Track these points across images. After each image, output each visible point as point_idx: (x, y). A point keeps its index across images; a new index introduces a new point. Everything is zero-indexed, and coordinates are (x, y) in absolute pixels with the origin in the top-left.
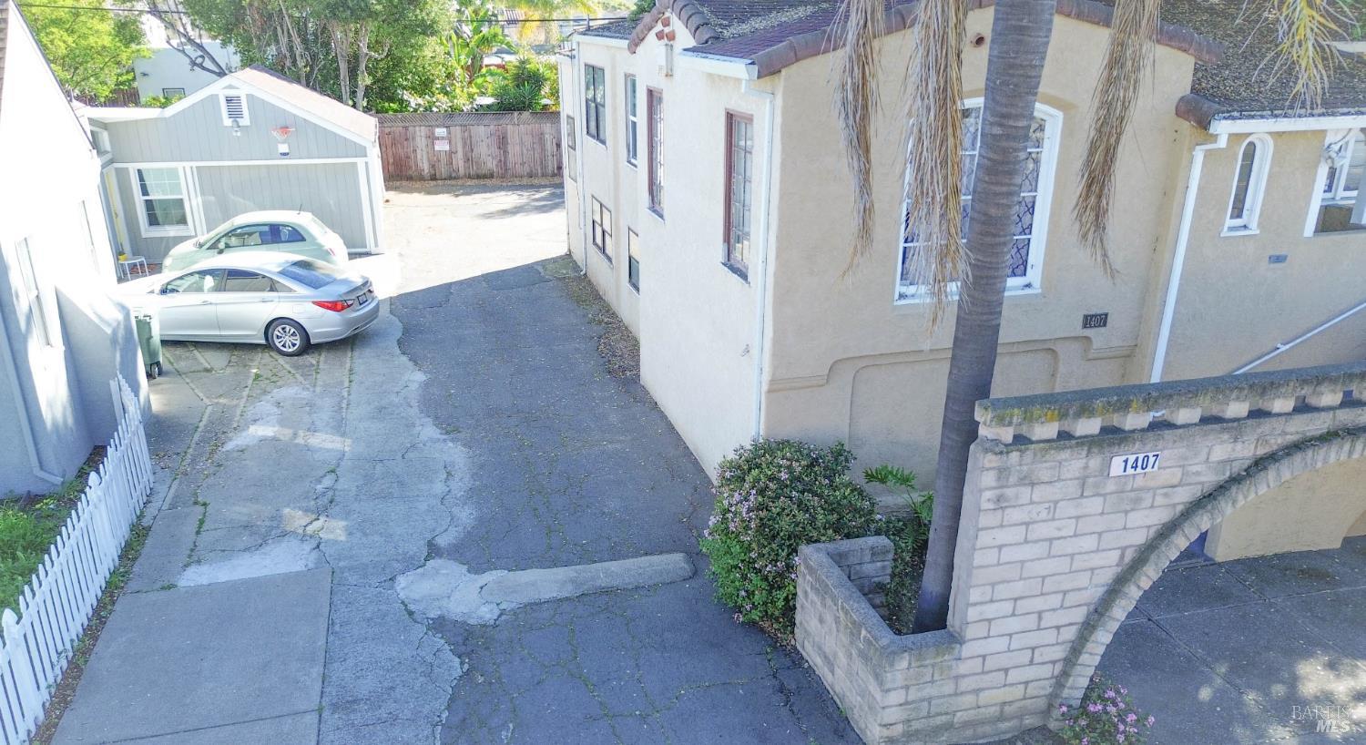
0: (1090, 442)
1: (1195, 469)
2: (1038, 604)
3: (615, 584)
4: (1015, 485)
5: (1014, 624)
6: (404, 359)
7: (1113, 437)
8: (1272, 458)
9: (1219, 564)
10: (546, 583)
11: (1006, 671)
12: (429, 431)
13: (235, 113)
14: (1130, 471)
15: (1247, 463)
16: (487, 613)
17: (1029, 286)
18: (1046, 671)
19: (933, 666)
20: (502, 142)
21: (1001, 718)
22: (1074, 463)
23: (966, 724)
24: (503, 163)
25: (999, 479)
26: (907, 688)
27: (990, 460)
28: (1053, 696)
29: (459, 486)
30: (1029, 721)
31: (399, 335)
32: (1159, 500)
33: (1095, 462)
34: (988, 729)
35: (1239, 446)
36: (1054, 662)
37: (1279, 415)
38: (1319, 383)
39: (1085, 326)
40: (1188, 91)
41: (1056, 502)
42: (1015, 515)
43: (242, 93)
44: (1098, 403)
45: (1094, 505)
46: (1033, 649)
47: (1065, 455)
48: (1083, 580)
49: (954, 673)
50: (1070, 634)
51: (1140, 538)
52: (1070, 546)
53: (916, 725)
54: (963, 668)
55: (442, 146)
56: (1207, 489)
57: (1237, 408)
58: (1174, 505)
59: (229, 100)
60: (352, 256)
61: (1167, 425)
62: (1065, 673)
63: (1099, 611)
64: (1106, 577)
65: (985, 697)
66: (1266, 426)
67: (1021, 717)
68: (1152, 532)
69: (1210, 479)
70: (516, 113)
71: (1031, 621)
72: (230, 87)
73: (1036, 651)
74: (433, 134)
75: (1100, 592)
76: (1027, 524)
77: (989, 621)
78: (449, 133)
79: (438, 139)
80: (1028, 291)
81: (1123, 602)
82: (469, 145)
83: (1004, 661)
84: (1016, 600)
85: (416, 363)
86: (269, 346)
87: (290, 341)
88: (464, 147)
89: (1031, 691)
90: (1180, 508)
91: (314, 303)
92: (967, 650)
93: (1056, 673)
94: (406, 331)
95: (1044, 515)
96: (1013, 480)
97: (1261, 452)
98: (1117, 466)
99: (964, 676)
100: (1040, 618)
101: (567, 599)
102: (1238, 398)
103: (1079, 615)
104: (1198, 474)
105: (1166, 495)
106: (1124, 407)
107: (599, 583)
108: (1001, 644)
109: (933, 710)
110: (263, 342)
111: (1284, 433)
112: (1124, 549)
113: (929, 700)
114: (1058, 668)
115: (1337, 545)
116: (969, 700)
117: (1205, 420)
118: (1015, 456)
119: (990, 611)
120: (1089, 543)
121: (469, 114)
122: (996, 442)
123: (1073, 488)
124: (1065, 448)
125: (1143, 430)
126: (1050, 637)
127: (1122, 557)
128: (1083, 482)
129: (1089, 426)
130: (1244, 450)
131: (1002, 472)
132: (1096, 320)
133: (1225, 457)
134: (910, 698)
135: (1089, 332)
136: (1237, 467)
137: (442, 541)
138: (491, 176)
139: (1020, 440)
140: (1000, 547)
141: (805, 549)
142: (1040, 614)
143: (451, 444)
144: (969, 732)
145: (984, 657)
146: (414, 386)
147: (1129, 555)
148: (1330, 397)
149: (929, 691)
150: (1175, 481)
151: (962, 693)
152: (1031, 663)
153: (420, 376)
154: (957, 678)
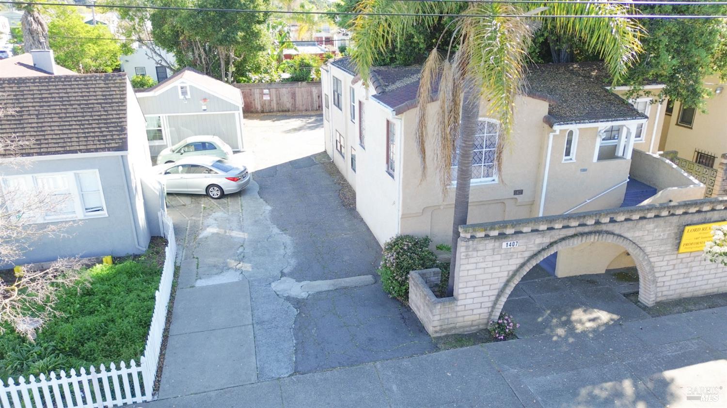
0: (495, 238)
1: (530, 246)
2: (482, 288)
3: (348, 285)
4: (472, 251)
5: (474, 295)
6: (262, 200)
7: (502, 236)
8: (555, 242)
9: (559, 279)
10: (323, 285)
11: (473, 310)
12: (276, 230)
13: (184, 93)
14: (509, 247)
15: (548, 244)
16: (304, 295)
17: (494, 180)
18: (486, 310)
19: (449, 308)
20: (294, 95)
21: (472, 326)
22: (490, 244)
23: (461, 327)
24: (294, 105)
25: (466, 249)
26: (440, 315)
27: (463, 243)
28: (489, 318)
29: (289, 251)
30: (481, 327)
31: (258, 189)
32: (519, 256)
33: (497, 244)
34: (468, 329)
35: (544, 239)
36: (488, 308)
37: (557, 229)
38: (569, 219)
39: (514, 194)
40: (547, 114)
41: (485, 256)
42: (472, 260)
43: (187, 85)
44: (496, 226)
45: (498, 257)
46: (481, 303)
47: (487, 242)
48: (496, 281)
49: (456, 310)
50: (493, 298)
51: (514, 268)
52: (491, 270)
53: (444, 327)
54: (458, 309)
55: (266, 98)
56: (535, 252)
57: (543, 227)
58: (524, 257)
59: (182, 88)
60: (235, 152)
61: (521, 232)
62: (492, 311)
63: (502, 291)
64: (504, 280)
65: (466, 318)
66: (553, 232)
67: (478, 325)
68: (518, 266)
69: (536, 249)
70: (300, 83)
71: (480, 294)
72: (183, 83)
73: (483, 304)
74: (263, 92)
75: (502, 285)
76: (476, 263)
77: (466, 294)
78: (270, 92)
79: (265, 94)
80: (493, 182)
81: (509, 288)
82: (279, 97)
83: (472, 307)
84: (474, 287)
85: (266, 202)
86: (207, 195)
87: (215, 193)
88: (277, 97)
89: (482, 317)
90: (526, 258)
91: (227, 178)
92: (459, 303)
93: (490, 311)
94: (261, 188)
95: (481, 260)
96: (471, 249)
97: (552, 240)
98: (504, 245)
99: (459, 311)
100: (483, 294)
101: (331, 290)
102: (542, 224)
103: (496, 292)
104: (531, 247)
105: (521, 254)
106: (506, 227)
107: (342, 285)
108: (470, 301)
109: (450, 322)
110: (205, 193)
111: (559, 235)
112: (509, 271)
113: (448, 319)
114: (490, 309)
115: (604, 272)
116: (461, 319)
117: (532, 231)
118: (471, 242)
119: (466, 290)
120: (497, 269)
121: (279, 83)
122: (465, 238)
123: (490, 252)
124: (486, 240)
125: (512, 234)
126: (486, 299)
127: (508, 274)
128: (493, 250)
129: (495, 233)
130: (547, 240)
131: (467, 247)
132: (519, 192)
133: (540, 242)
134: (442, 318)
135: (516, 196)
136: (544, 246)
137: (285, 271)
138: (289, 111)
139: (473, 237)
140: (468, 270)
141: (411, 272)
142: (483, 292)
143: (284, 235)
144: (462, 330)
145: (465, 305)
146: (267, 212)
147: (511, 273)
148: (574, 223)
149: (448, 316)
150: (524, 250)
151: (459, 317)
152: (481, 308)
153: (269, 208)
154: (457, 312)
